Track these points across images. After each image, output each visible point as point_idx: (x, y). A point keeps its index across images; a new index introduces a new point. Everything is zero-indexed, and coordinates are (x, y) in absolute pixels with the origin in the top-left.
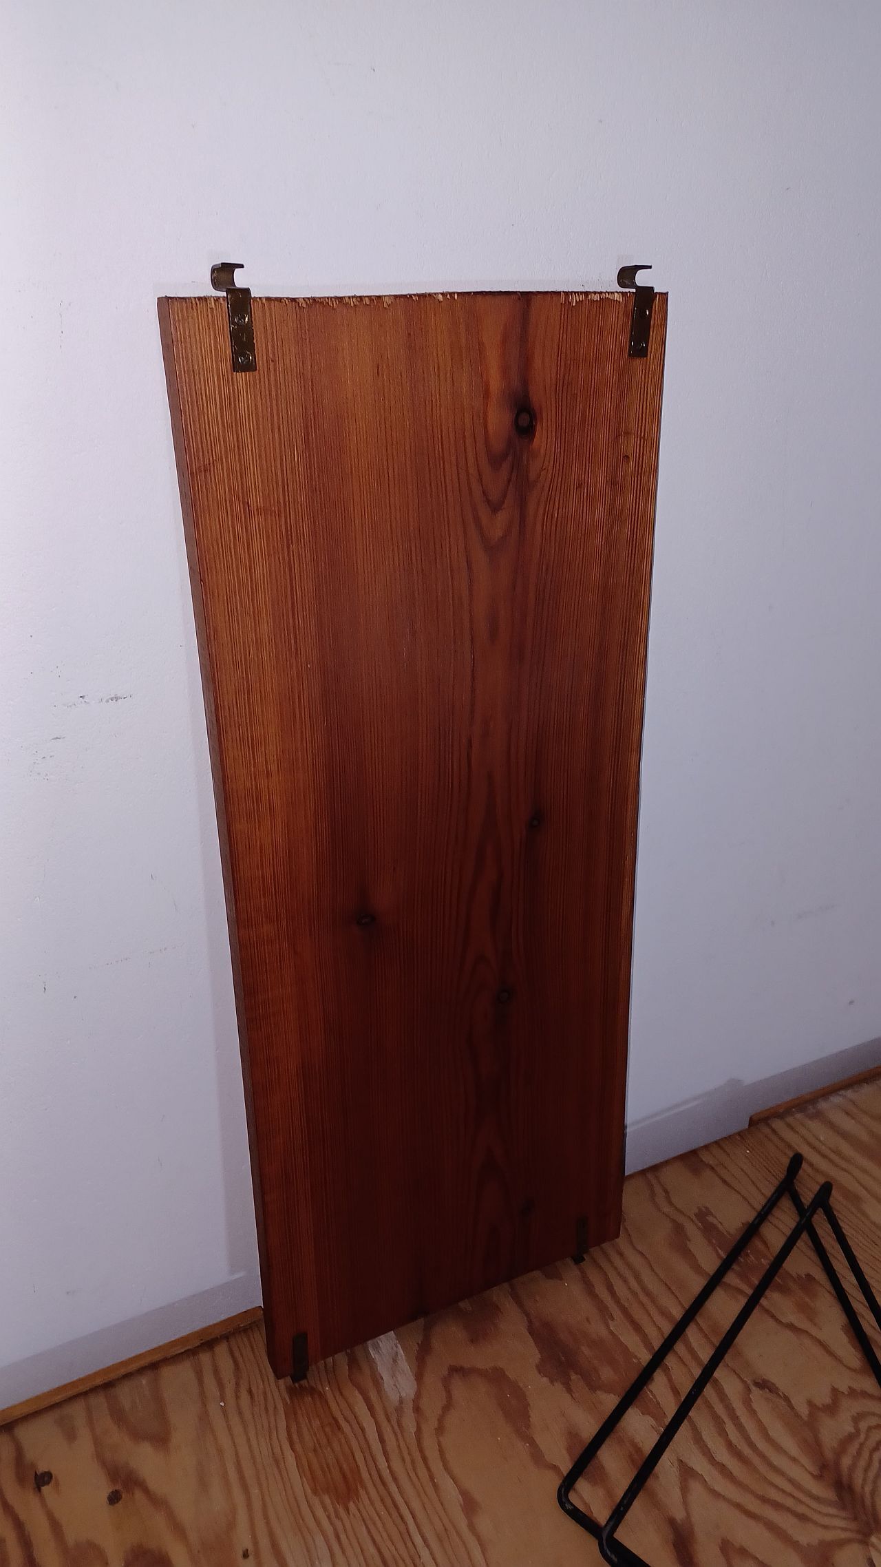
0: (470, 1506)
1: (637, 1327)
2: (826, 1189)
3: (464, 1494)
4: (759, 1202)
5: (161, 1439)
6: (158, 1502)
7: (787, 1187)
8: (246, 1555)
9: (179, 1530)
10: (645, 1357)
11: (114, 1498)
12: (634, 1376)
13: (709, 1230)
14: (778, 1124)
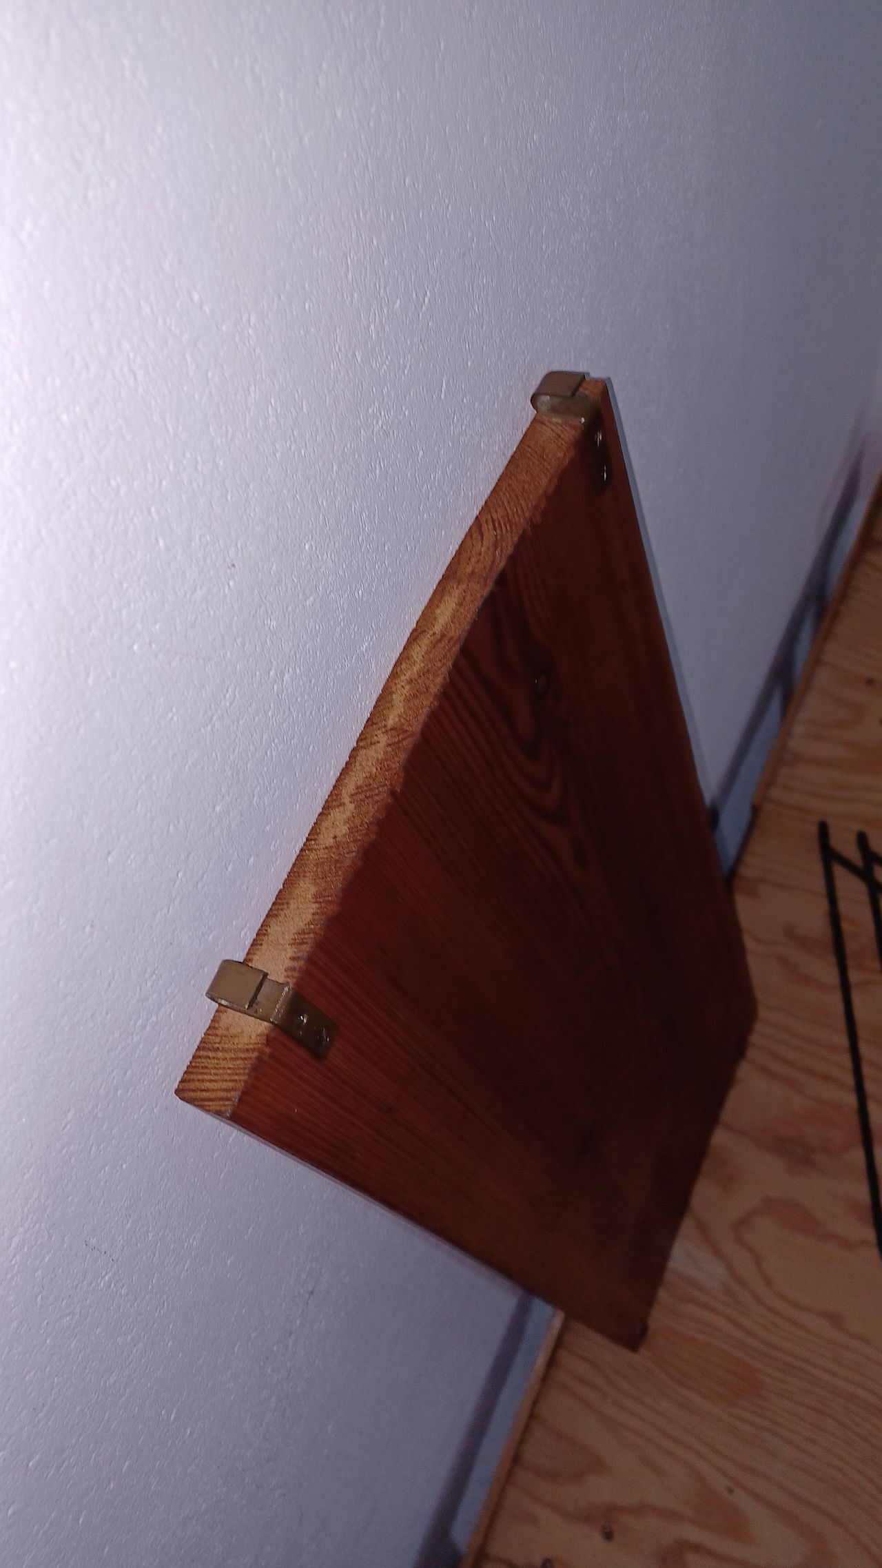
0: (835, 1320)
1: (826, 1078)
2: (862, 839)
3: (825, 1315)
4: (819, 884)
5: (597, 1465)
6: (640, 1509)
7: (829, 856)
8: (730, 1491)
9: (671, 1515)
10: (851, 1100)
11: (608, 1535)
12: (855, 1121)
13: (803, 942)
14: (775, 793)
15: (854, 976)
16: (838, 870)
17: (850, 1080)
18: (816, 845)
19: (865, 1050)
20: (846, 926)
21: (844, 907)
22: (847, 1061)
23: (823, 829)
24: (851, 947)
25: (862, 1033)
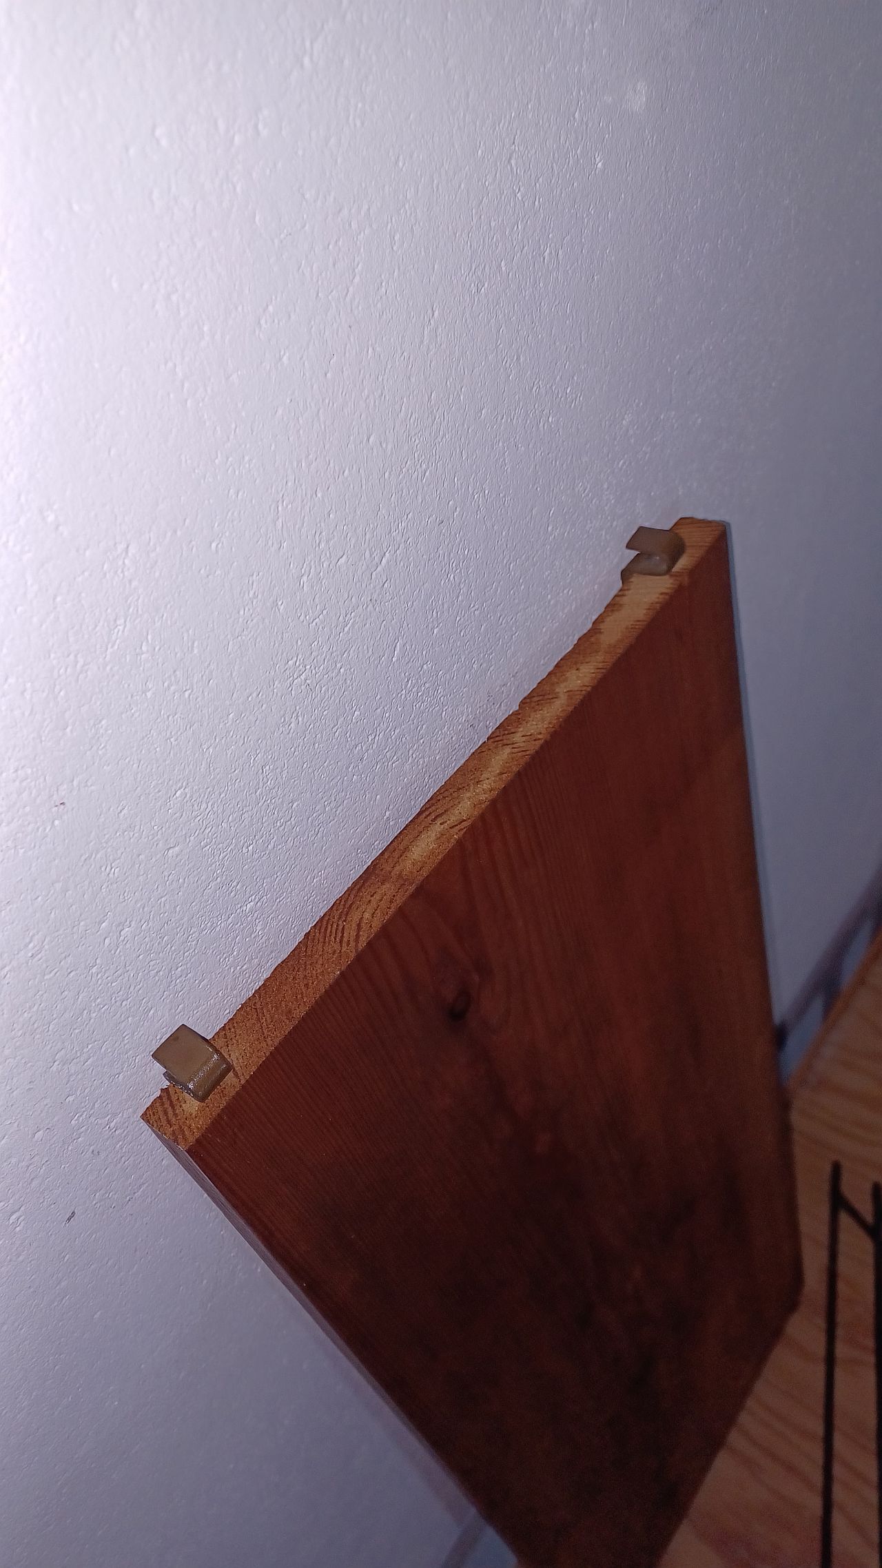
7: (838, 1202)
15: (841, 1350)
16: (845, 1219)
17: (818, 1478)
18: (826, 1187)
19: (839, 1443)
20: (841, 1287)
21: (843, 1265)
22: (818, 1454)
23: (836, 1169)
24: (843, 1315)
25: (838, 1421)
